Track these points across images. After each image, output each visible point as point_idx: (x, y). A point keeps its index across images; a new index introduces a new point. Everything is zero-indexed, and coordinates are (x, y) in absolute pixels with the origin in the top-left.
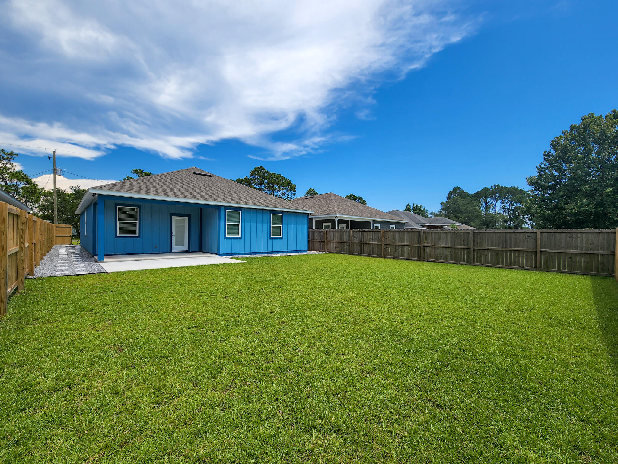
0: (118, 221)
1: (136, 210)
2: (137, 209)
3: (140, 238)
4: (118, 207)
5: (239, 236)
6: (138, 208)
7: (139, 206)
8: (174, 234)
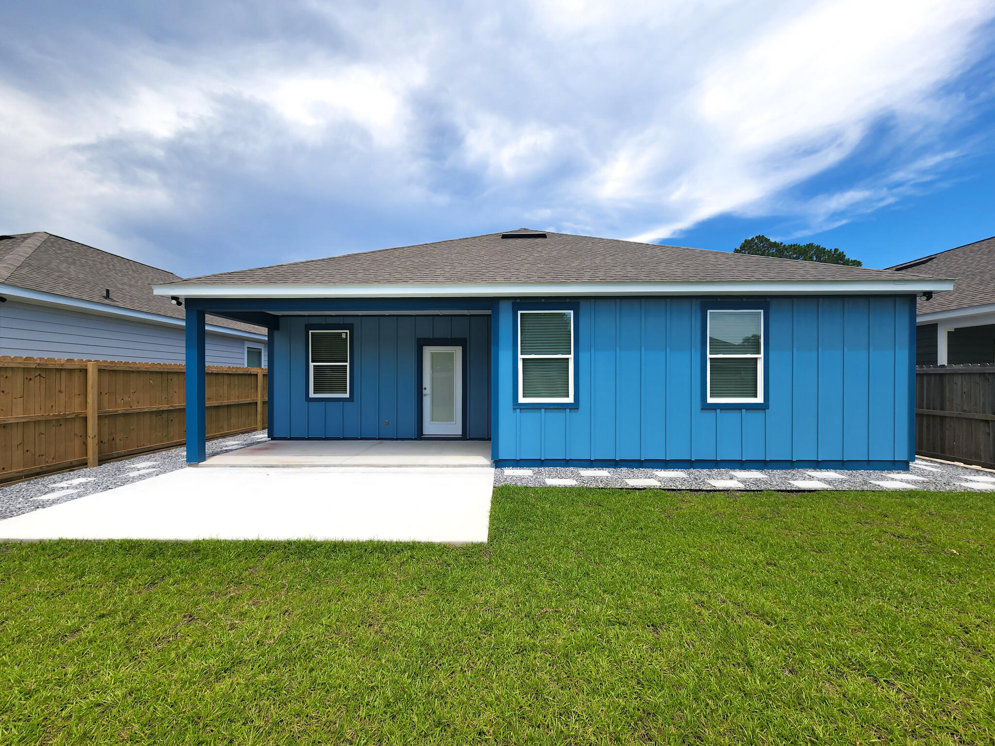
0: (312, 365)
1: (344, 336)
2: (346, 333)
3: (353, 401)
4: (310, 332)
5: (570, 400)
6: (348, 331)
7: (350, 327)
8: (427, 391)
